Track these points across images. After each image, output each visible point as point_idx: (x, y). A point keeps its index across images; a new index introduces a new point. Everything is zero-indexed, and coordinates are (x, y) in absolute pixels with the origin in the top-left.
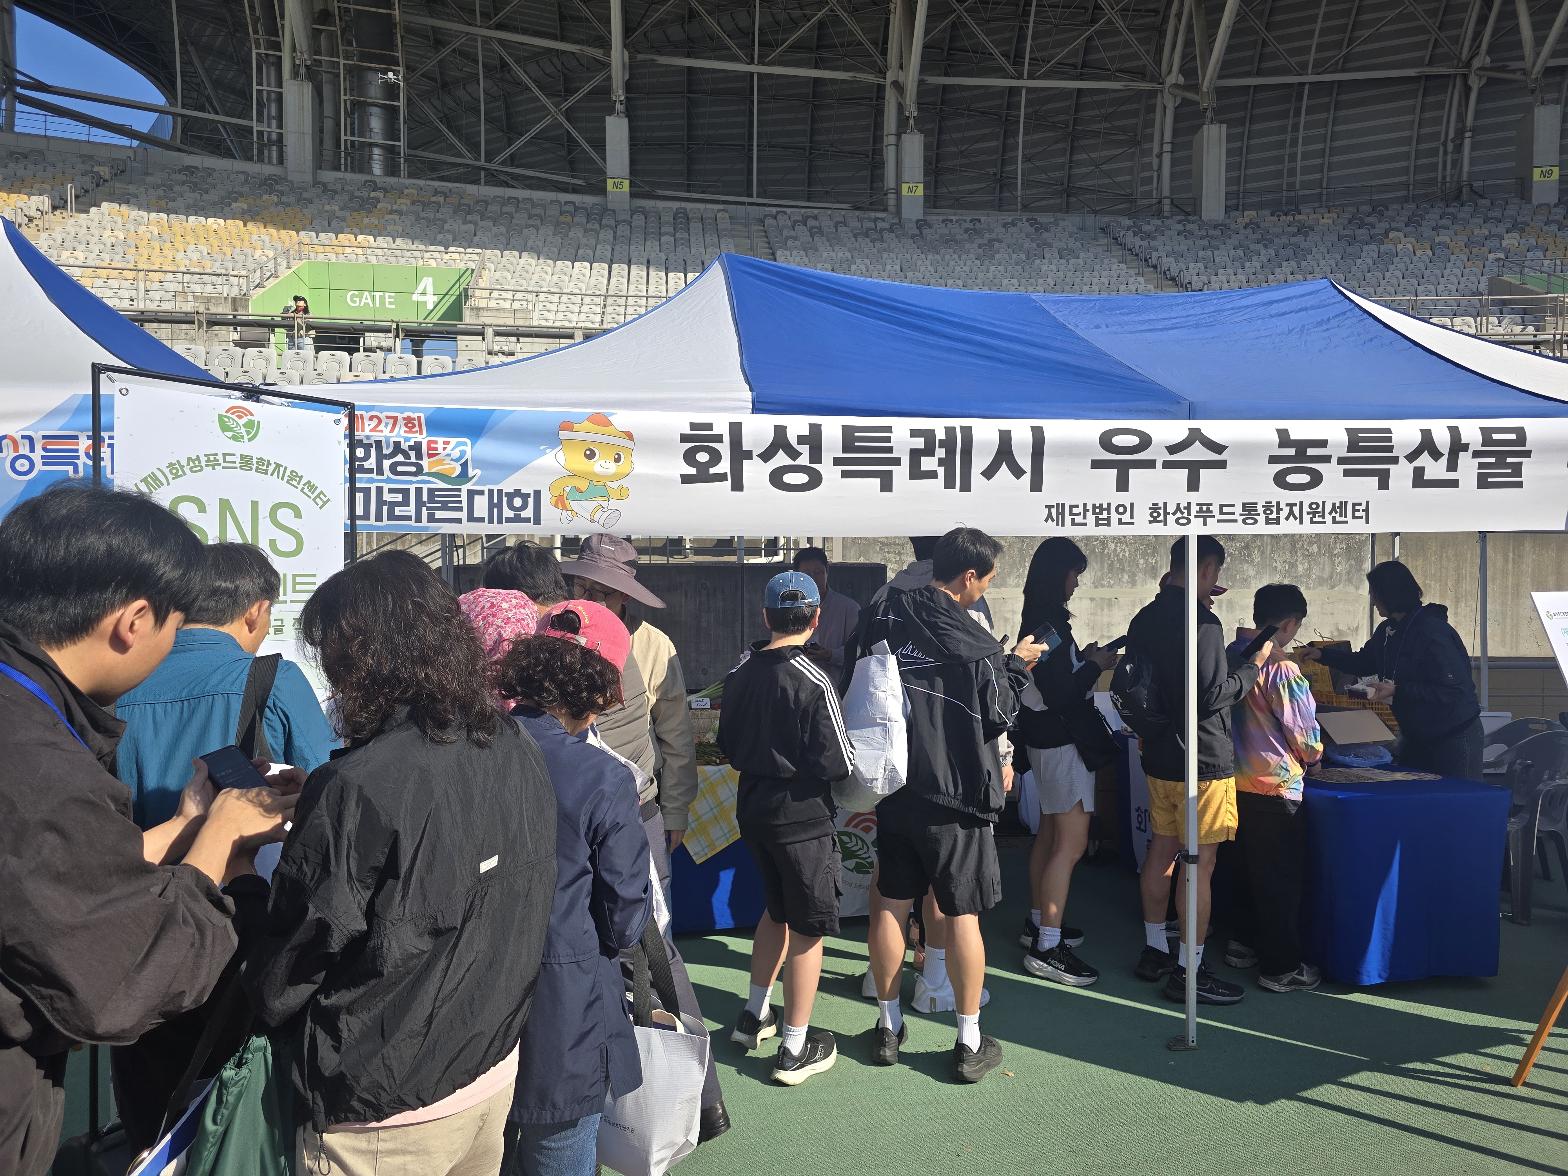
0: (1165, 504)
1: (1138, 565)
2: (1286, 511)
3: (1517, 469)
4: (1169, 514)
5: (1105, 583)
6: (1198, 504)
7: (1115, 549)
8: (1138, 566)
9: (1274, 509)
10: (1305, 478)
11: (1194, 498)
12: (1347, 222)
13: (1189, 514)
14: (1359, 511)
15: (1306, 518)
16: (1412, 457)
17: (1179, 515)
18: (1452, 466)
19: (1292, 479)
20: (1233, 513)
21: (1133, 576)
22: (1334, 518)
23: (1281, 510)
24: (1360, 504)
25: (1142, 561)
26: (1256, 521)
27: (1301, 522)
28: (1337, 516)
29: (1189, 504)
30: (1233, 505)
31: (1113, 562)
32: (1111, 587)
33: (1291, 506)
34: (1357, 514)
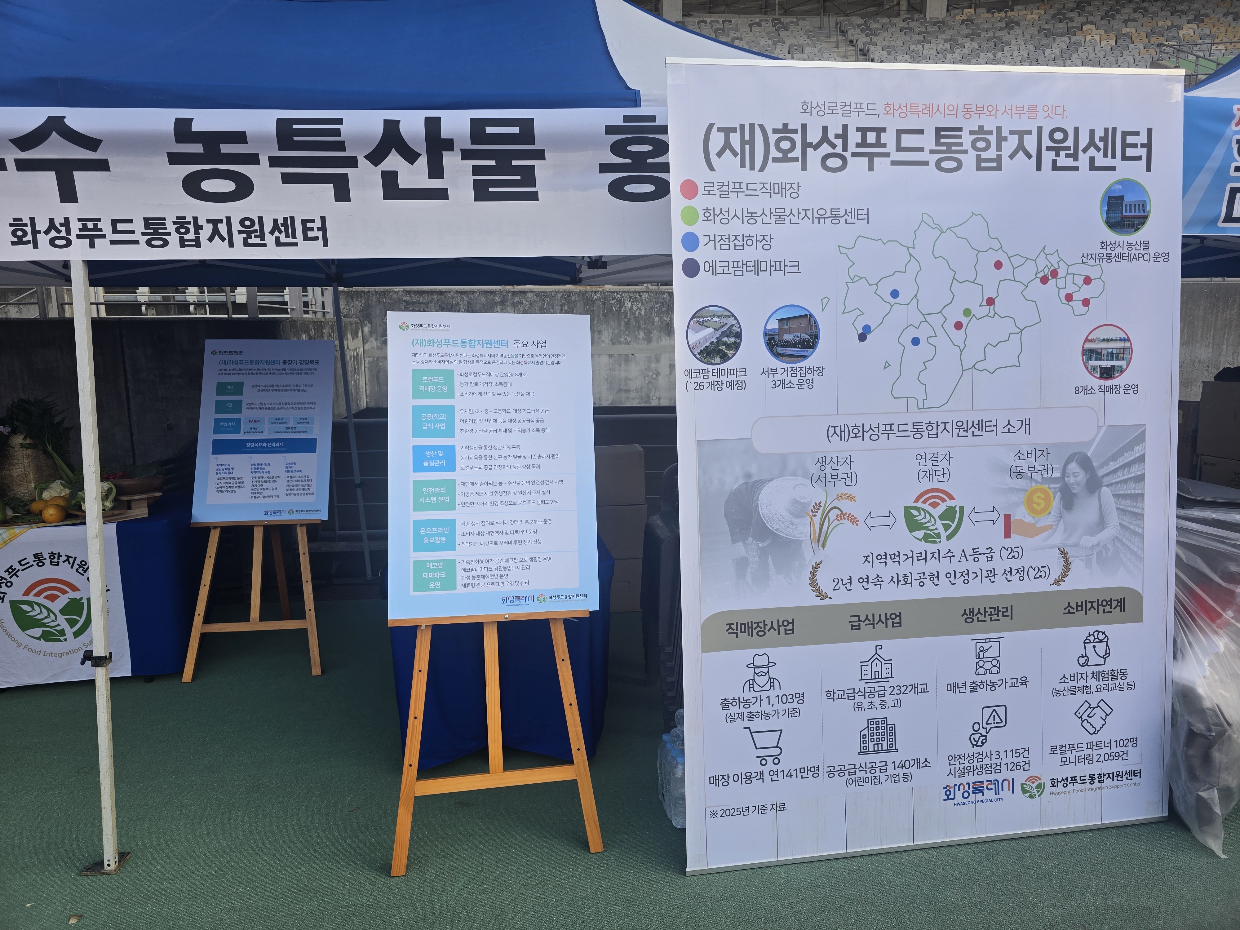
0: (32, 220)
1: (653, 322)
2: (207, 230)
3: (529, 176)
4: (39, 232)
5: (622, 340)
6: (80, 220)
7: (631, 308)
8: (653, 324)
9: (191, 227)
10: (227, 186)
11: (72, 211)
12: (1050, 18)
13: (68, 232)
14: (312, 229)
15: (238, 239)
16: (376, 157)
17: (53, 234)
18: (436, 171)
19: (208, 186)
20: (132, 232)
21: (648, 333)
22: (278, 239)
23: (201, 227)
24: (313, 221)
25: (657, 319)
26: (166, 243)
27: (231, 245)
28: (282, 236)
29: (67, 219)
30: (131, 221)
31: (629, 320)
32: (628, 343)
33: (215, 223)
34: (310, 234)
